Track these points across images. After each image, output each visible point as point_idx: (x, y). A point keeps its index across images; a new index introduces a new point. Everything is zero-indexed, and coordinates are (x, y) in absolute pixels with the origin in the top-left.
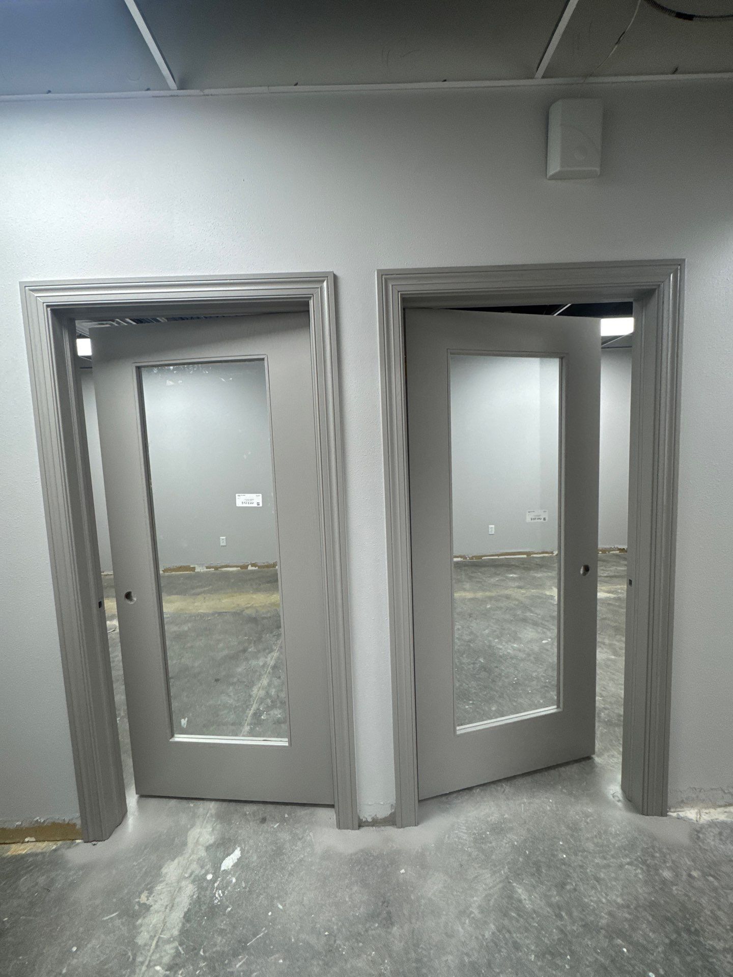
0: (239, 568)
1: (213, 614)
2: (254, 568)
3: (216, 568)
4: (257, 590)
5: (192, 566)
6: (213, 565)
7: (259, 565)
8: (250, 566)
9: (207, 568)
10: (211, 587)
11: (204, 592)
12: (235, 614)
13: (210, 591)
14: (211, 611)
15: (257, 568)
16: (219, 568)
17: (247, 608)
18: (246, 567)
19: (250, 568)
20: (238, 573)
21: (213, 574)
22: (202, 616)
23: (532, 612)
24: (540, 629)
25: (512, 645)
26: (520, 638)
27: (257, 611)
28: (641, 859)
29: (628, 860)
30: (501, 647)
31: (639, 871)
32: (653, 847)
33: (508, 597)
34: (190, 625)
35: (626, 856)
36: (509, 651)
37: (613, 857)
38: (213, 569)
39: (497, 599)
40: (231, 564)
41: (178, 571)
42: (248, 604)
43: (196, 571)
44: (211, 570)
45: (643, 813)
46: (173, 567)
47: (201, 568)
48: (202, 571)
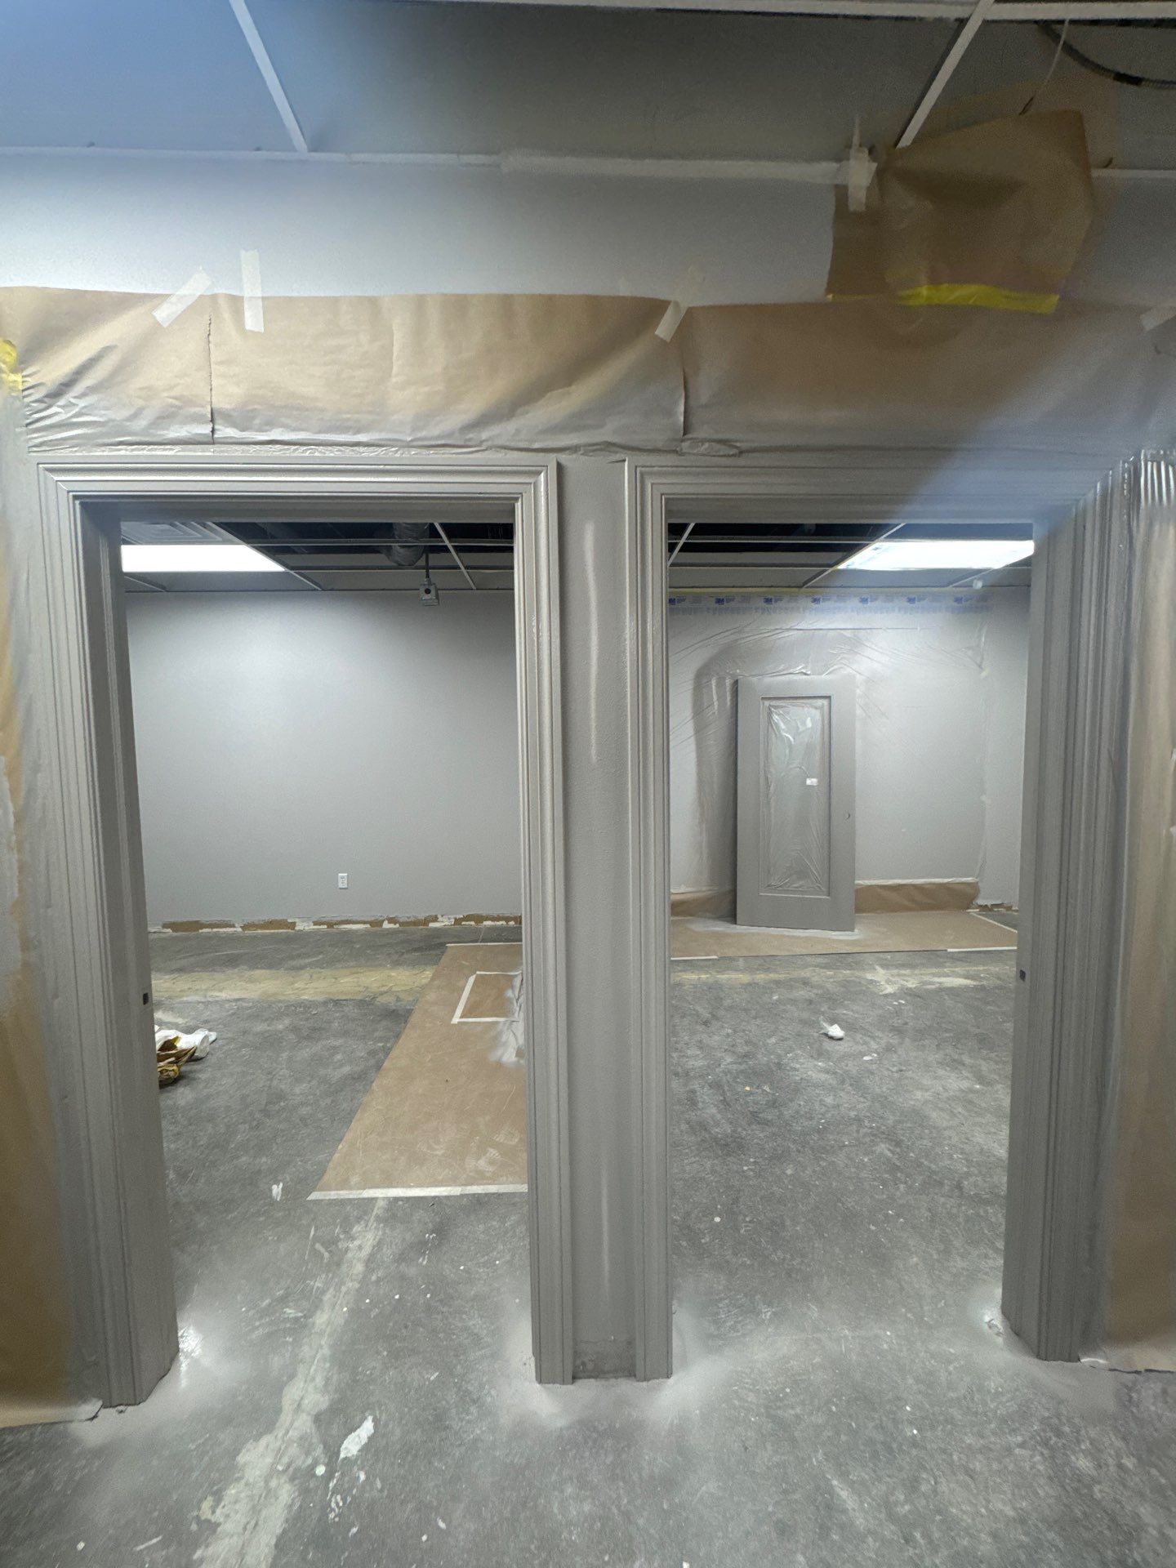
0: (368, 926)
2: (392, 926)
3: (330, 925)
4: (396, 964)
5: (290, 921)
6: (324, 920)
7: (401, 920)
8: (386, 922)
9: (315, 923)
10: (321, 956)
11: (311, 965)
12: (362, 1003)
13: (320, 965)
14: (322, 998)
15: (398, 925)
16: (336, 924)
17: (382, 994)
18: (379, 923)
19: (386, 925)
20: (365, 933)
21: (325, 934)
22: (307, 1006)
23: (846, 1008)
24: (858, 1036)
25: (816, 1063)
26: (827, 1051)
27: (398, 999)
28: (1040, 1437)
29: (1020, 1439)
30: (798, 1066)
31: (1038, 1458)
32: (1058, 1416)
33: (805, 983)
34: (287, 1022)
35: (1014, 1431)
36: (810, 1073)
37: (994, 1433)
38: (325, 927)
39: (788, 984)
40: (354, 919)
41: (268, 929)
42: (383, 986)
43: (297, 928)
44: (321, 927)
45: (1038, 1356)
46: (259, 921)
47: (305, 924)
48: (306, 928)
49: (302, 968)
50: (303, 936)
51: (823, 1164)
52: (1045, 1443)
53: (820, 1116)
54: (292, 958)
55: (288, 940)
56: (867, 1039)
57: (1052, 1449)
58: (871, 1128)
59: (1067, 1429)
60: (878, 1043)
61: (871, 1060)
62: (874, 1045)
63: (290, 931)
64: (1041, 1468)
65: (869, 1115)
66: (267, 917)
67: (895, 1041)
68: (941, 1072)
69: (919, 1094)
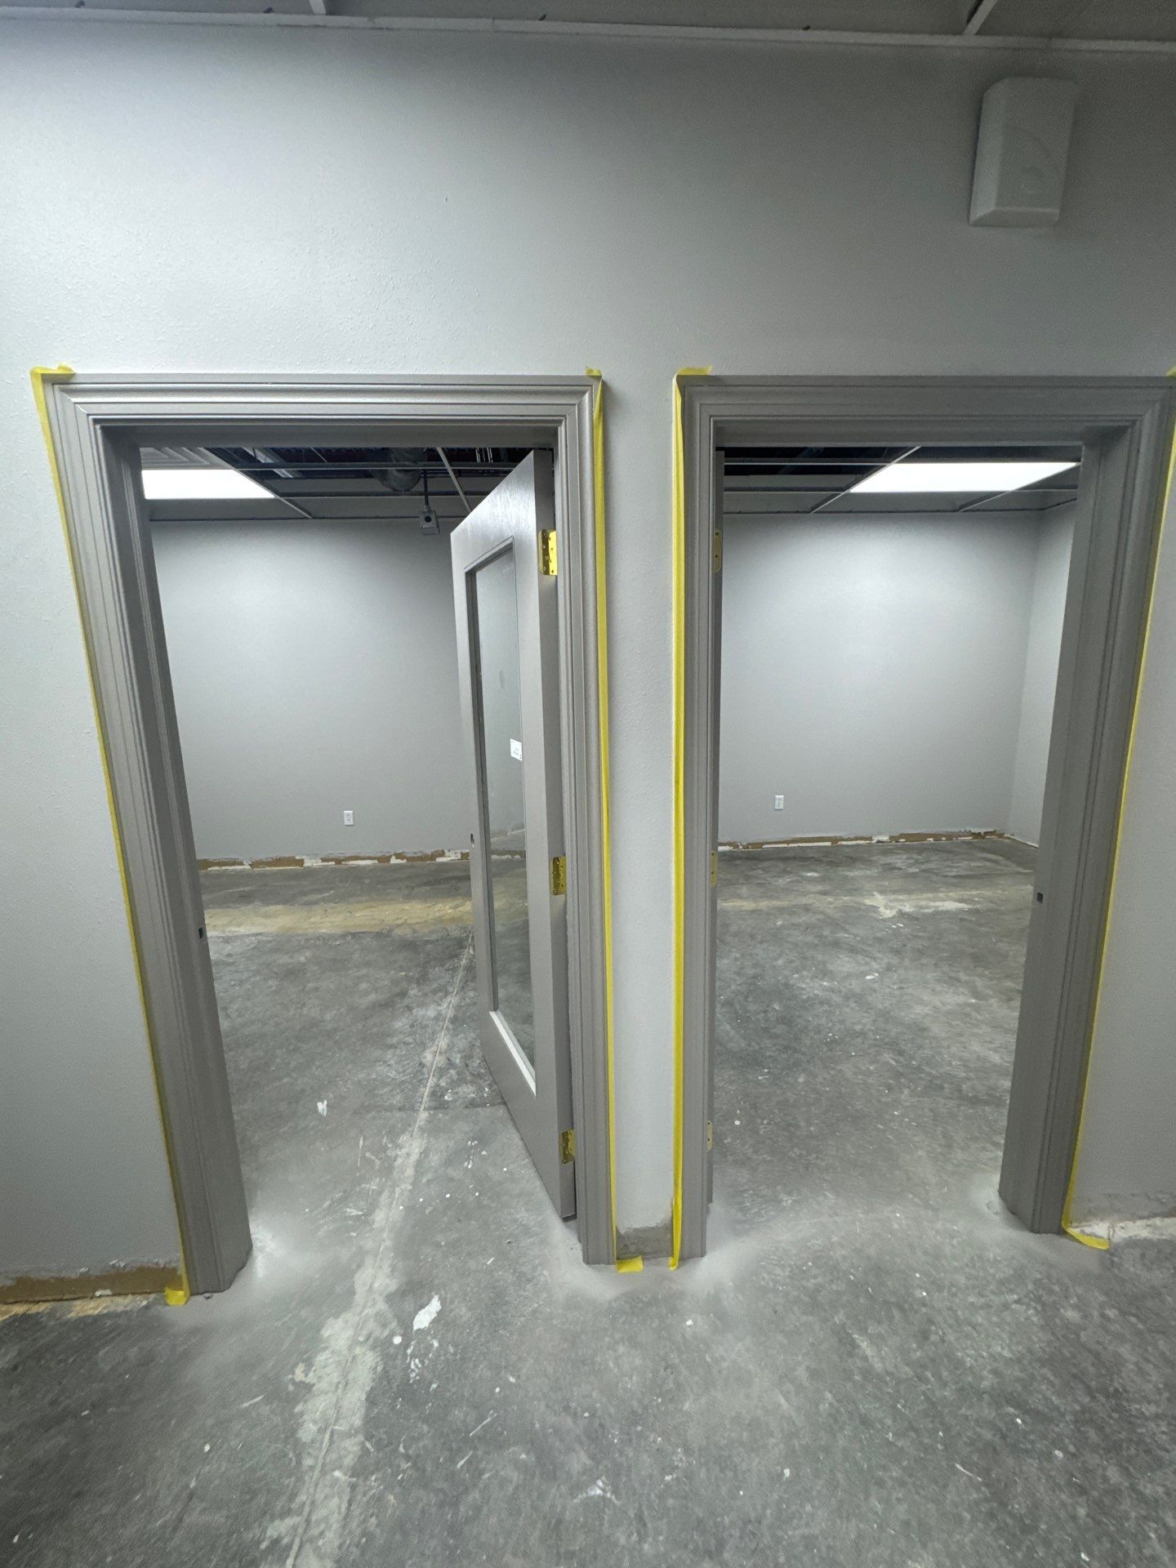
0: (376, 861)
1: (343, 936)
2: (399, 861)
3: (338, 861)
4: (409, 897)
5: (297, 858)
6: (331, 857)
7: (408, 856)
8: (394, 857)
9: (323, 860)
10: (332, 892)
11: (324, 900)
12: (379, 935)
13: (332, 899)
14: (339, 931)
15: (405, 861)
16: (343, 860)
17: (398, 926)
18: (388, 859)
19: (393, 861)
20: (373, 869)
21: (333, 870)
22: (325, 939)
23: (846, 931)
24: (860, 958)
25: (821, 982)
26: (831, 972)
27: (415, 932)
28: (1034, 1295)
29: (1016, 1297)
30: (804, 986)
31: (1031, 1312)
32: (1049, 1277)
33: (807, 909)
34: (308, 954)
35: (1012, 1291)
36: (816, 992)
37: (993, 1292)
38: (333, 863)
39: (790, 911)
40: (362, 855)
41: (276, 866)
42: (397, 919)
43: (306, 865)
44: (330, 863)
45: (1033, 1230)
46: (267, 858)
47: (313, 861)
48: (315, 865)
49: (316, 903)
50: (311, 873)
51: (832, 1072)
52: (1038, 1299)
53: (827, 1030)
54: (305, 894)
55: (296, 876)
56: (867, 959)
57: (1043, 1305)
58: (876, 1039)
59: (1056, 1288)
60: (880, 964)
61: (873, 979)
62: (875, 965)
63: (298, 867)
64: (1035, 1319)
65: (873, 1028)
66: (274, 855)
67: (895, 961)
68: (939, 988)
69: (919, 1009)
